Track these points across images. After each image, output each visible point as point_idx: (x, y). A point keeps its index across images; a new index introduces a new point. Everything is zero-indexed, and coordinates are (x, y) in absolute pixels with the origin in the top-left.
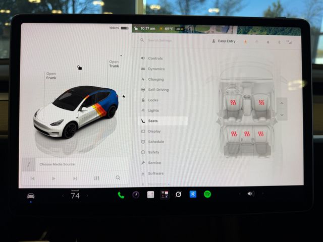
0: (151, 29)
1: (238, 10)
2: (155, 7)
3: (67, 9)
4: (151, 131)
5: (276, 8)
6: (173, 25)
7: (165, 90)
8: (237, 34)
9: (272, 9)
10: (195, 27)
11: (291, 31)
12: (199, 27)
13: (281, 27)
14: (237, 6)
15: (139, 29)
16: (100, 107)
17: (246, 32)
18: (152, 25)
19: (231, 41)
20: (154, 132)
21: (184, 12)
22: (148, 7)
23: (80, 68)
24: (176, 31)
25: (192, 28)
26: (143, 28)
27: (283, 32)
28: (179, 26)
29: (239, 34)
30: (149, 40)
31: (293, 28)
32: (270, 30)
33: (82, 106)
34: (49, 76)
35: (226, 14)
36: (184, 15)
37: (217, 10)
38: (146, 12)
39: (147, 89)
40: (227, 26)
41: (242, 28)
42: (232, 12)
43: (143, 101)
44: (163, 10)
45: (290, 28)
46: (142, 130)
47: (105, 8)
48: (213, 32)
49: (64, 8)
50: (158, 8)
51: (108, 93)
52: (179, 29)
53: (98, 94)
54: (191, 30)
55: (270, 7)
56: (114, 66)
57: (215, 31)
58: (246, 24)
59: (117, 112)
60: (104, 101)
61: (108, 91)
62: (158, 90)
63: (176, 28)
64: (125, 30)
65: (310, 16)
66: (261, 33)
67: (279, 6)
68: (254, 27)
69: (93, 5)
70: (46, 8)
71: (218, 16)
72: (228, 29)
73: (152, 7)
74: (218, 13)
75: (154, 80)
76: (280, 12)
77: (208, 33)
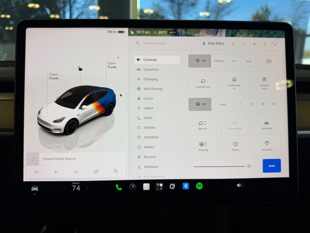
0: (146, 33)
1: (228, 14)
2: (149, 11)
3: (64, 13)
4: (146, 128)
5: (264, 12)
6: (166, 29)
7: (159, 89)
8: (226, 36)
9: (260, 12)
10: (186, 30)
11: (275, 33)
12: (190, 31)
13: (266, 29)
14: (227, 10)
15: (135, 33)
16: (99, 105)
17: (234, 34)
18: (147, 29)
19: (220, 43)
20: (149, 128)
21: (176, 15)
22: (142, 11)
23: (80, 69)
24: (168, 34)
25: (183, 31)
26: (138, 32)
27: (268, 34)
28: (172, 29)
29: (228, 36)
30: (144, 43)
31: (277, 31)
32: (256, 33)
33: (83, 104)
34: (52, 77)
35: (217, 18)
36: (176, 19)
37: (207, 14)
38: (141, 16)
39: (142, 88)
40: (216, 30)
41: (230, 31)
42: (222, 16)
43: (139, 99)
44: (156, 14)
45: (274, 31)
46: (138, 127)
47: (101, 13)
48: (203, 35)
49: (61, 12)
50: (151, 11)
51: (107, 92)
52: (172, 33)
53: (97, 93)
54: (183, 33)
55: (258, 11)
56: (112, 67)
57: (205, 34)
58: (234, 28)
59: (115, 109)
60: (103, 100)
61: (106, 90)
62: (153, 89)
63: (169, 32)
64: (122, 34)
65: (296, 19)
66: (248, 35)
67: (267, 10)
68: (241, 30)
69: (89, 9)
70: (45, 13)
71: (208, 19)
72: (217, 32)
73: (146, 11)
74: (209, 17)
75: (149, 79)
76: (268, 16)
77: (198, 36)
